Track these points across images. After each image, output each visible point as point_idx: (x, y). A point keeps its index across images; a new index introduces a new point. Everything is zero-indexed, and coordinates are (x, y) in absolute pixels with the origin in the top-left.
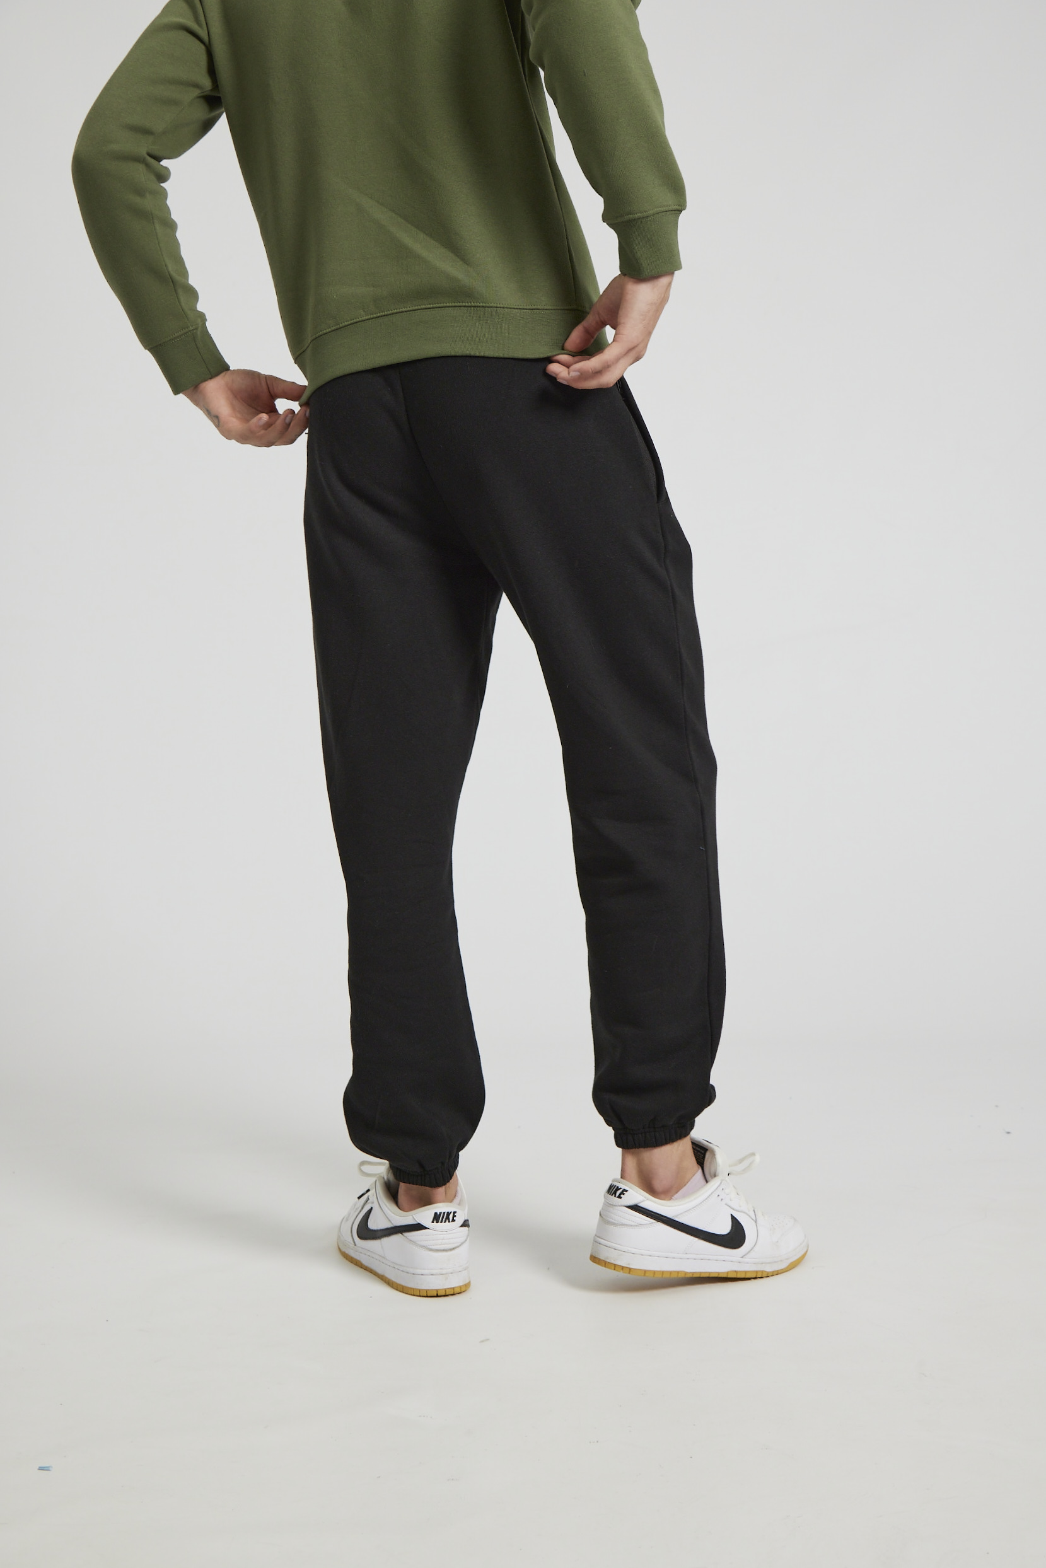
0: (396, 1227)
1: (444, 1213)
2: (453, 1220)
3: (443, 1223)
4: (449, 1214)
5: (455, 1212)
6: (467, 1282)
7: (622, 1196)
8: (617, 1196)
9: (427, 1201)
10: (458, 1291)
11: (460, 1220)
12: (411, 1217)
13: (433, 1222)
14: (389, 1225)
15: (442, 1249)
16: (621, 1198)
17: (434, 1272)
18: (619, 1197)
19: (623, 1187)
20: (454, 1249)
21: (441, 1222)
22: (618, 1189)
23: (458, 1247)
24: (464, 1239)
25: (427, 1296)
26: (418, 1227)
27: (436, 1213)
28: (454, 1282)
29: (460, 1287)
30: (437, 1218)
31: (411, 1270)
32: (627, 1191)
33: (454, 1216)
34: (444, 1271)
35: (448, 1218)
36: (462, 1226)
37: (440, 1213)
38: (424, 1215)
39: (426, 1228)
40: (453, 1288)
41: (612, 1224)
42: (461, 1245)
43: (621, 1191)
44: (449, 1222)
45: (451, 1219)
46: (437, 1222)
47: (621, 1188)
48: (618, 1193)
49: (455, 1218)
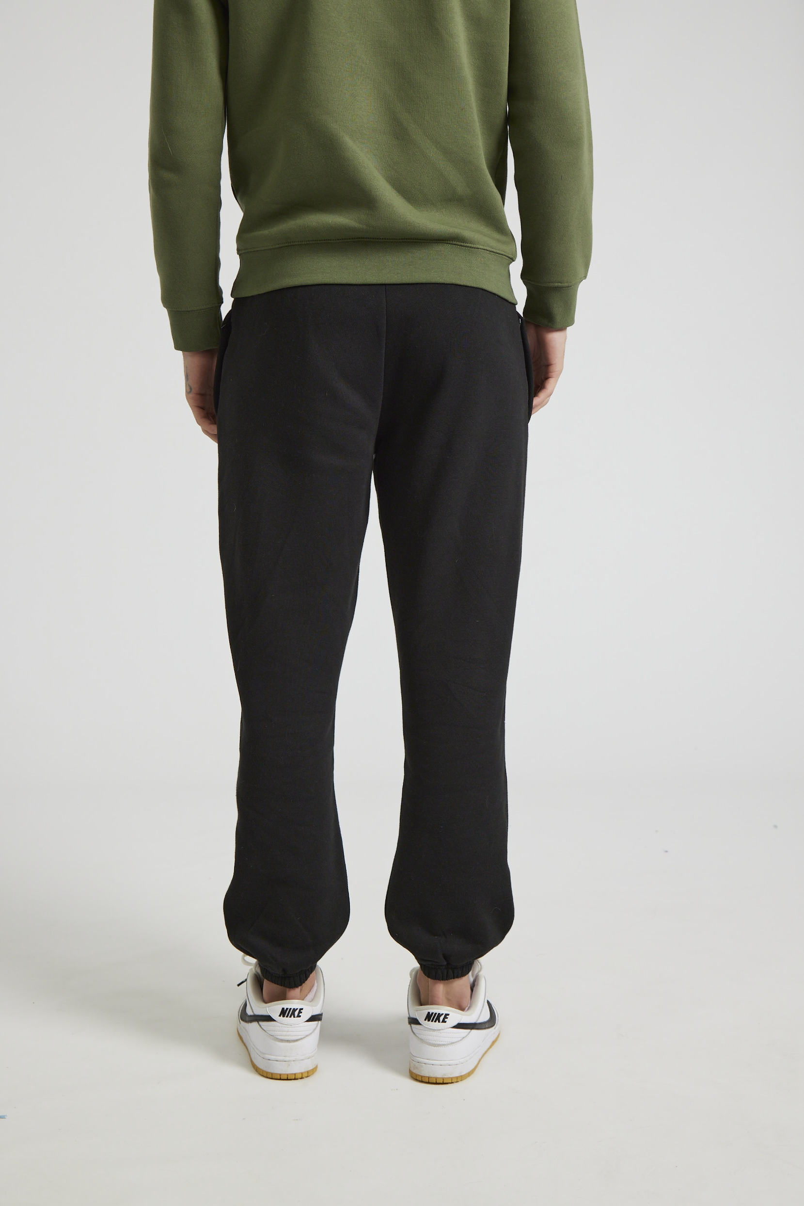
1: (290, 1009)
2: (299, 1016)
3: (288, 1018)
4: (295, 1010)
5: (301, 1009)
6: (312, 1068)
7: (446, 1020)
8: (441, 1021)
11: (305, 1016)
13: (280, 1016)
15: (287, 1039)
16: (445, 1022)
18: (444, 1021)
19: (445, 1012)
20: (297, 1040)
21: (287, 1017)
22: (440, 1015)
23: (302, 1039)
24: (311, 1032)
25: (280, 1079)
26: (267, 1019)
27: (283, 1009)
29: (308, 1072)
30: (283, 1013)
32: (448, 1015)
33: (300, 1012)
35: (293, 1014)
36: (307, 1021)
37: (287, 1009)
38: (274, 1009)
39: (274, 1020)
40: (301, 1073)
41: (439, 1045)
42: (304, 1038)
43: (443, 1017)
44: (294, 1017)
45: (296, 1016)
46: (284, 1016)
47: (442, 1014)
48: (441, 1019)
49: (300, 1014)
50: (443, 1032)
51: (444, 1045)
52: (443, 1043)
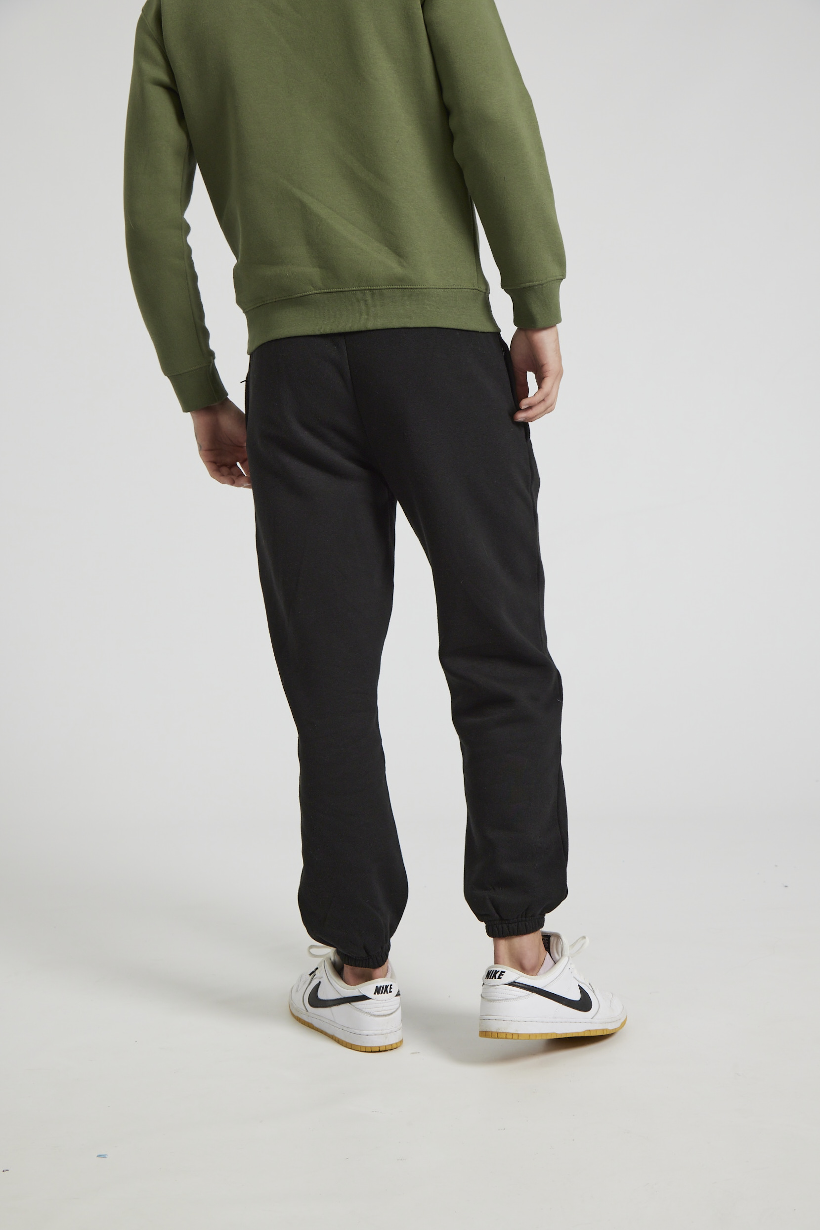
0: (344, 998)
1: (383, 986)
2: (390, 992)
3: (383, 994)
4: (387, 987)
5: (391, 985)
6: (401, 1039)
7: (501, 976)
8: (497, 977)
9: (369, 978)
10: (395, 1046)
11: (395, 991)
12: (357, 990)
13: (375, 993)
14: (338, 997)
15: (382, 1014)
16: (501, 978)
17: (376, 1032)
18: (499, 978)
19: (501, 970)
20: (391, 1014)
21: (381, 993)
22: (496, 972)
23: (394, 1012)
24: (398, 1005)
25: (371, 1052)
26: (364, 998)
27: (377, 987)
28: (392, 1040)
29: (397, 1043)
30: (378, 990)
31: (358, 1032)
32: (504, 972)
33: (391, 988)
34: (384, 1032)
35: (386, 990)
36: (396, 996)
37: (380, 987)
38: (367, 989)
39: (369, 999)
40: (392, 1045)
41: (494, 1001)
42: (396, 1011)
43: (499, 973)
44: (387, 993)
45: (388, 991)
46: (378, 994)
47: (499, 971)
48: (497, 975)
49: (391, 990)
50: (500, 988)
51: (498, 1000)
52: (497, 998)
